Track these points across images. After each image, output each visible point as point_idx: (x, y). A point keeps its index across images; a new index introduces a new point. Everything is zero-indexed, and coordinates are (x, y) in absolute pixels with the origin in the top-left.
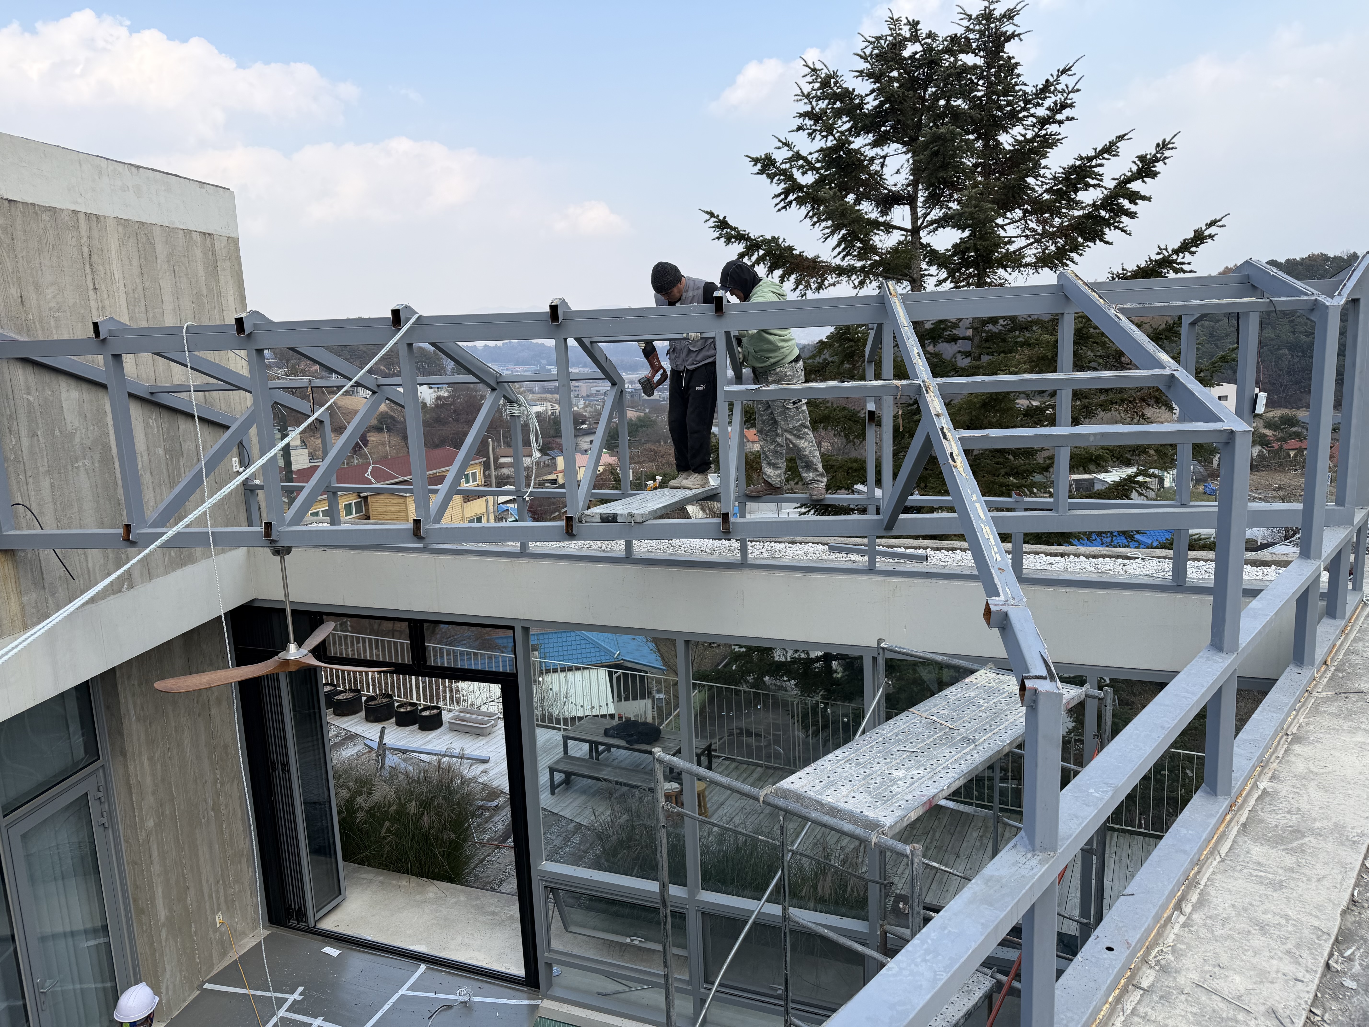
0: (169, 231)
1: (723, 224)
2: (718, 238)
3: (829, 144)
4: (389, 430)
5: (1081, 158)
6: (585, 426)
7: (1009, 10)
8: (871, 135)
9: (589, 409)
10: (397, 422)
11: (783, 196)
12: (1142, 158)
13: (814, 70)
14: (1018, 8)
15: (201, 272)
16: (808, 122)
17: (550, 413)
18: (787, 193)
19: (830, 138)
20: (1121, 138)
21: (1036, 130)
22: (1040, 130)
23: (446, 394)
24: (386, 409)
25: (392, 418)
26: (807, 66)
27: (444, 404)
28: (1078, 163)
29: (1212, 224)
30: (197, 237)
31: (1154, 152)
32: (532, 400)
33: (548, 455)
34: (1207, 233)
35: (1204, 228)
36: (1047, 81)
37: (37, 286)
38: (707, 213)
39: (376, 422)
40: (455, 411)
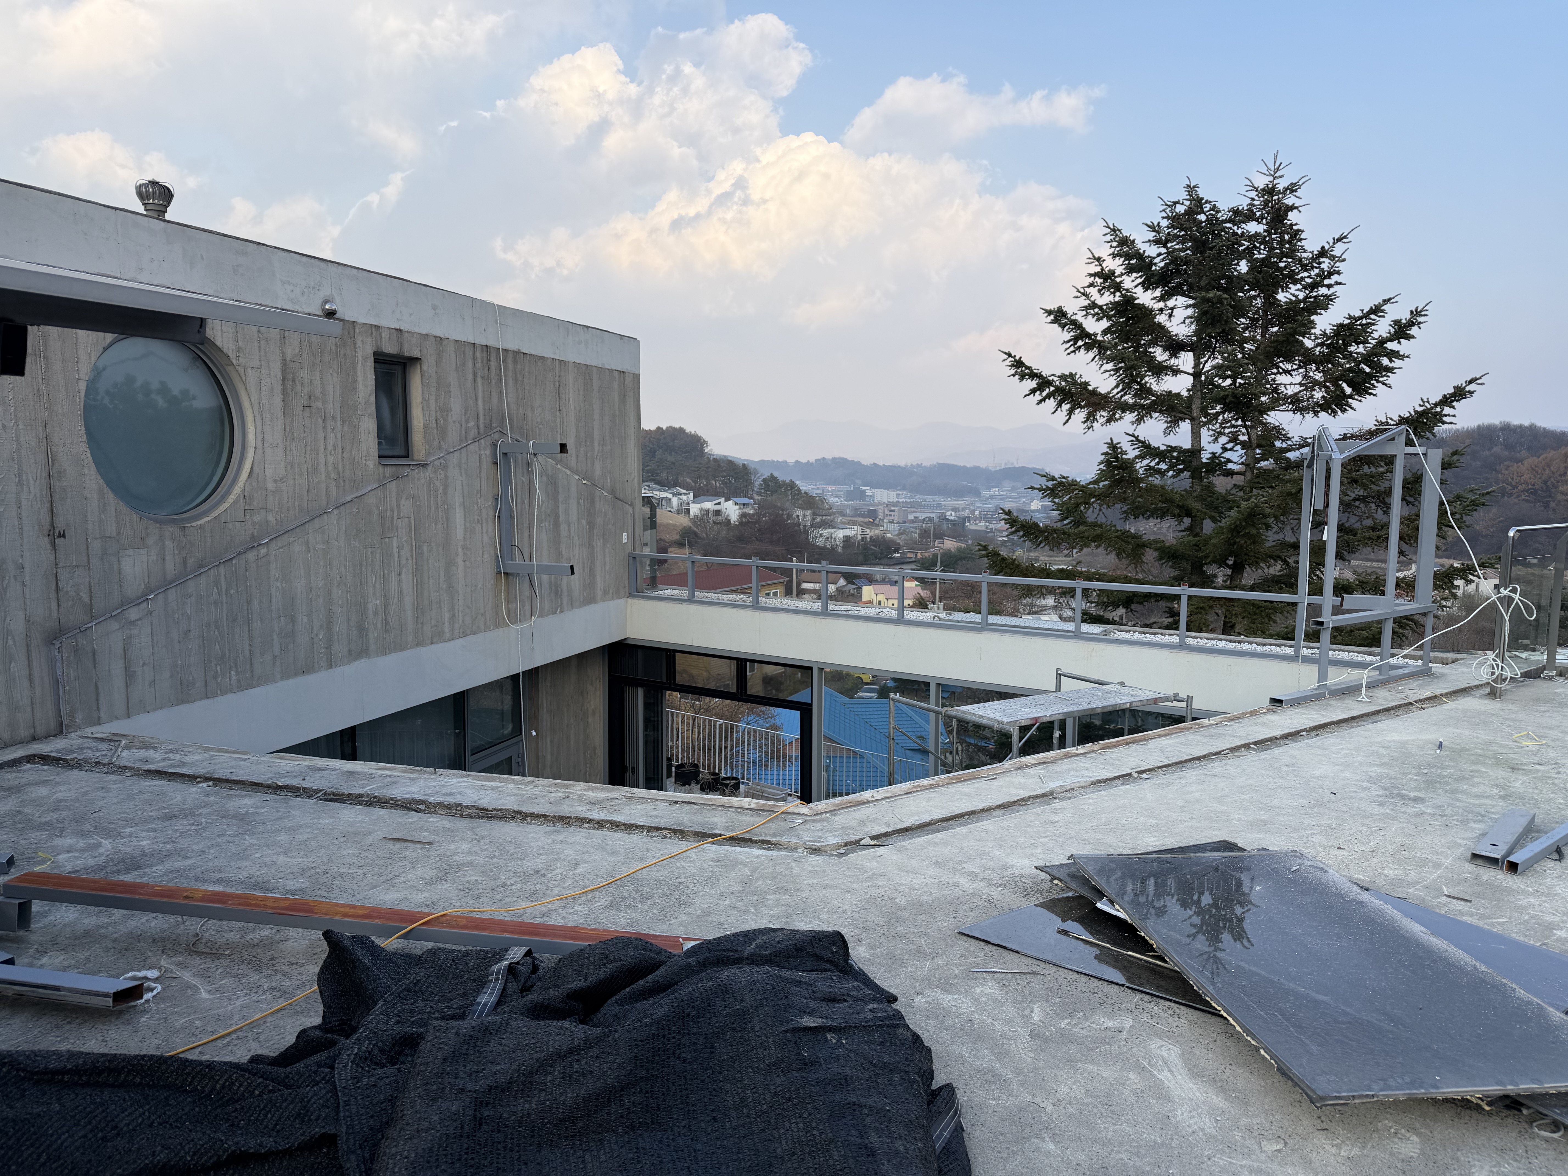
0: (601, 370)
1: (1018, 364)
2: (1014, 375)
3: (1117, 299)
4: (690, 546)
5: (1350, 317)
6: (898, 555)
7: (1292, 184)
8: (1159, 290)
9: (904, 537)
10: (700, 538)
11: (1072, 343)
12: (1397, 322)
13: (1114, 230)
14: (1300, 183)
15: (617, 399)
16: (1099, 281)
17: (860, 537)
18: (1076, 339)
19: (1118, 294)
20: (1387, 301)
21: (1307, 292)
22: (1310, 292)
23: (751, 512)
24: (690, 524)
25: (695, 534)
26: (1109, 227)
27: (748, 522)
28: (1347, 322)
29: (1471, 382)
30: (616, 374)
31: (1409, 317)
32: (842, 523)
33: (854, 584)
34: (1467, 389)
35: (1464, 385)
36: (1323, 248)
37: (532, 408)
38: (1005, 353)
39: (678, 537)
40: (759, 530)
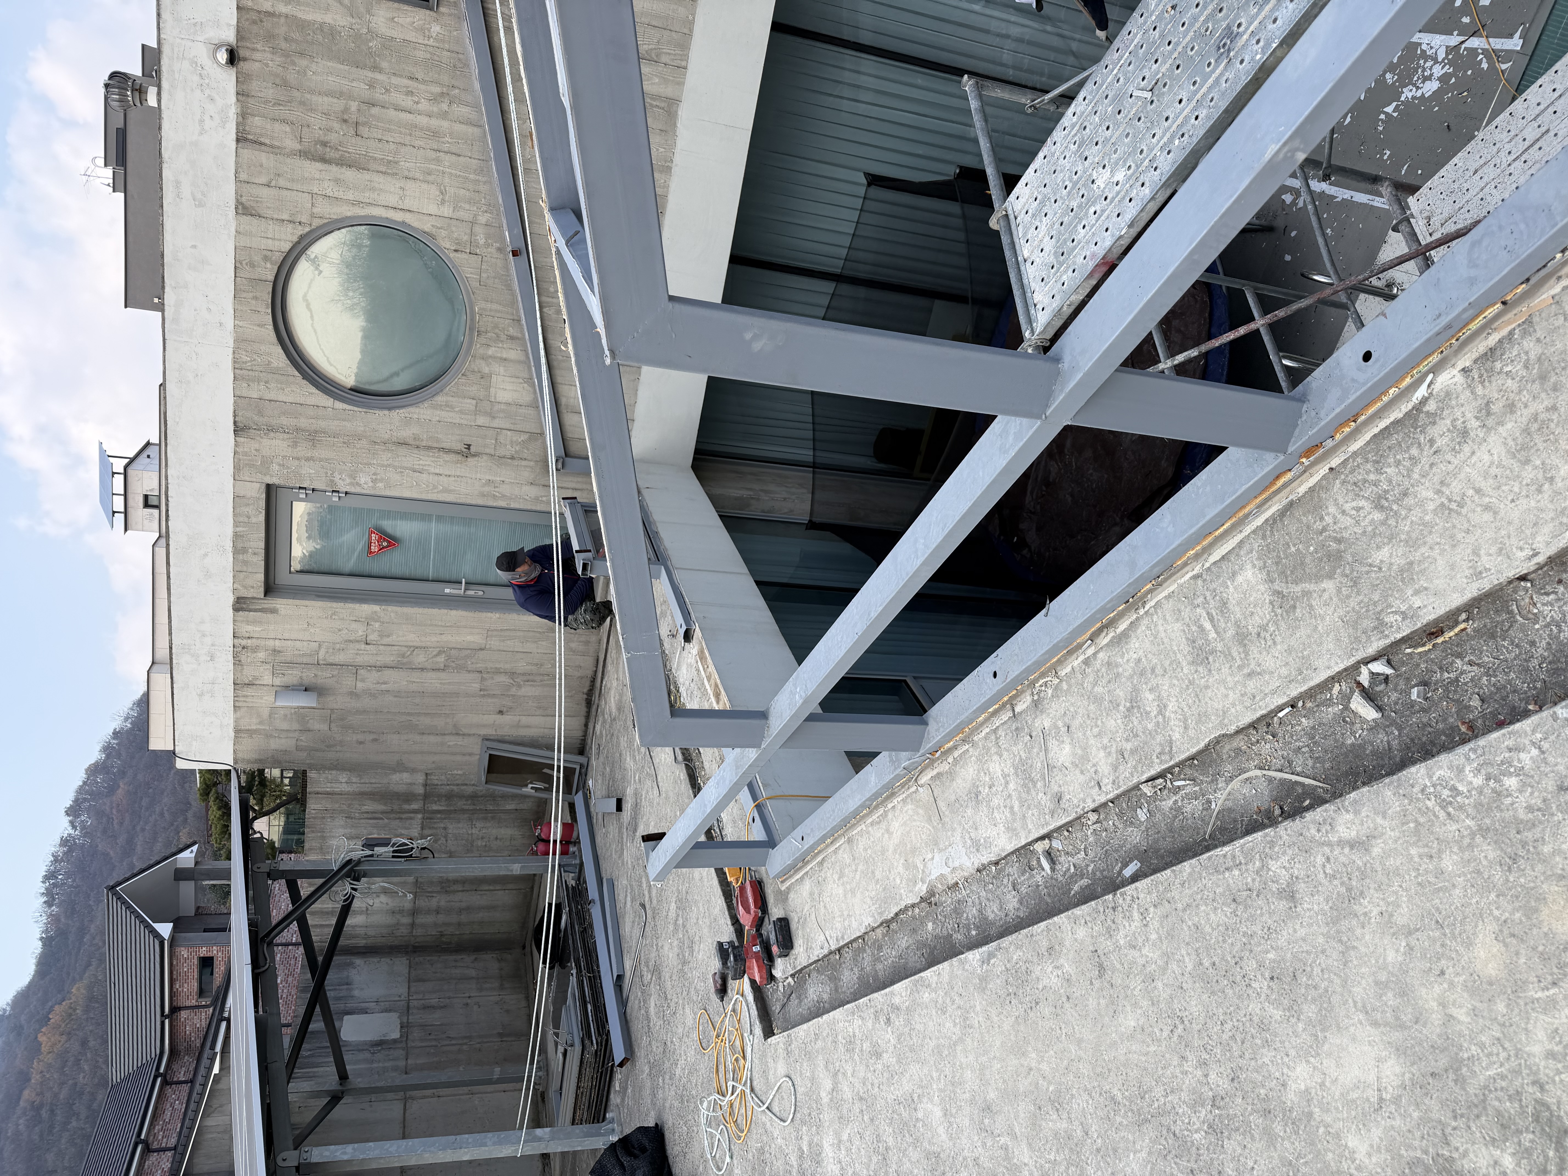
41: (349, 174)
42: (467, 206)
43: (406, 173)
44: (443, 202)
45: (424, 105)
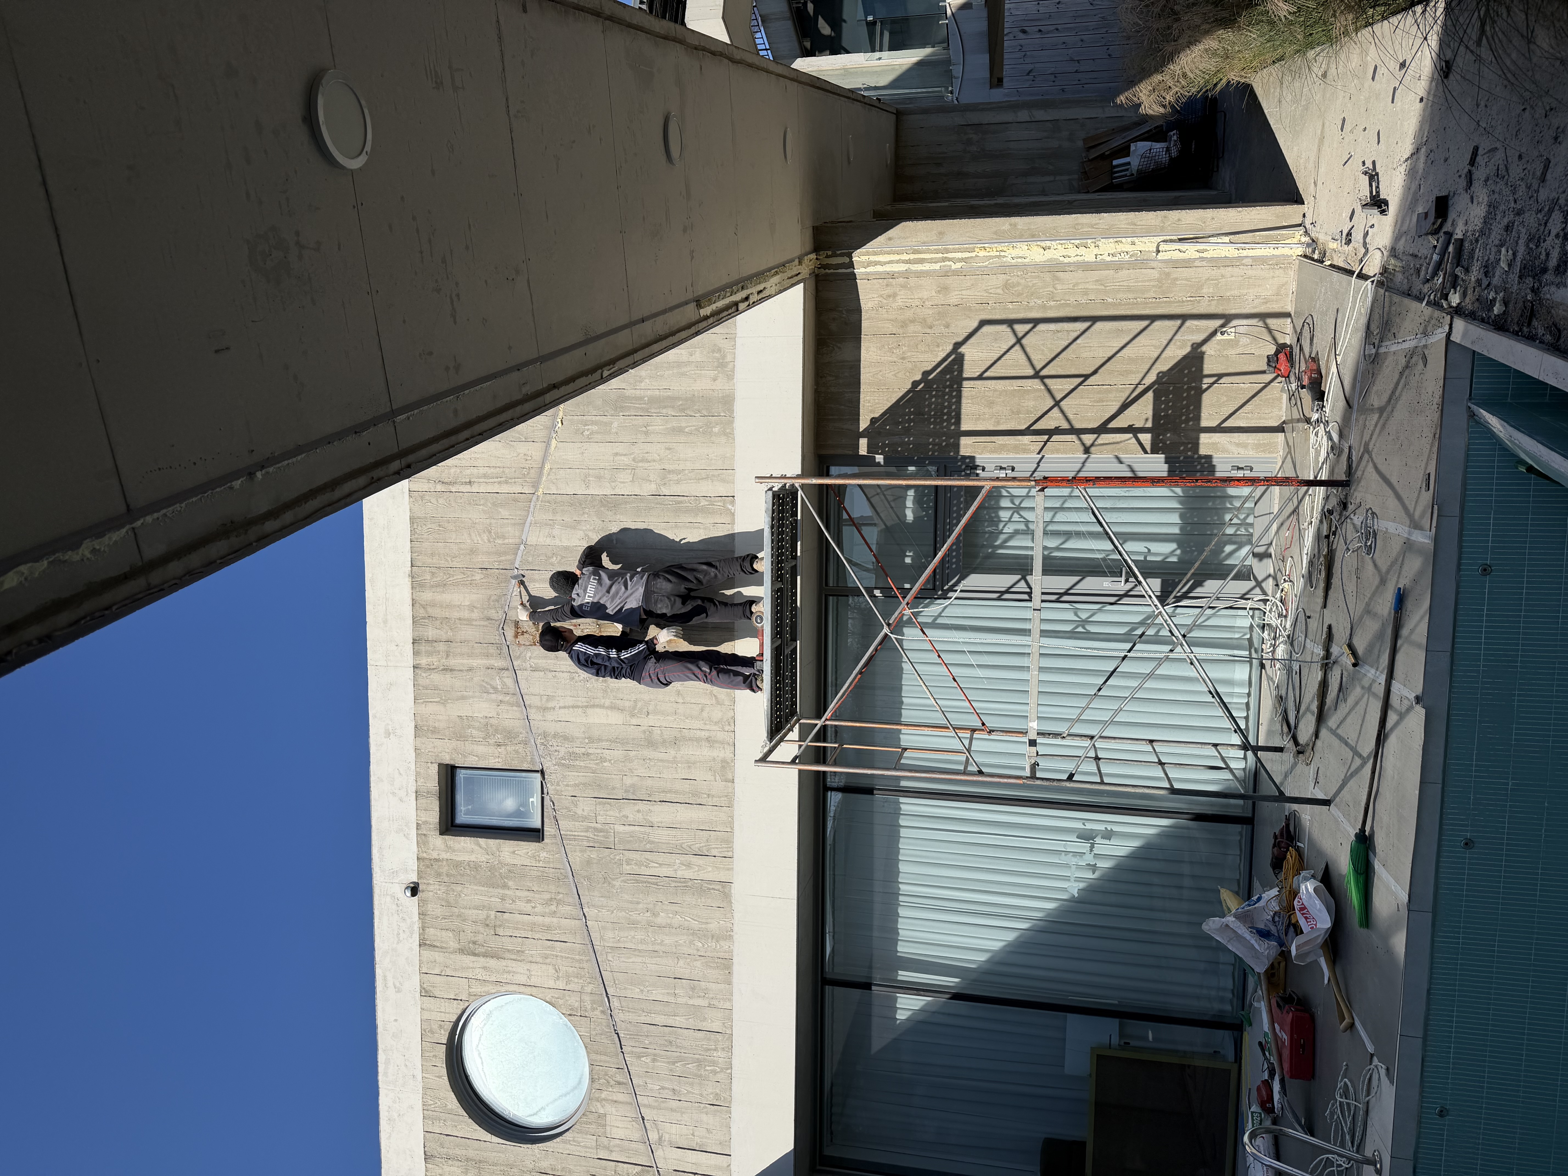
41: (492, 963)
42: (576, 980)
43: (530, 959)
44: (558, 978)
45: (539, 909)
